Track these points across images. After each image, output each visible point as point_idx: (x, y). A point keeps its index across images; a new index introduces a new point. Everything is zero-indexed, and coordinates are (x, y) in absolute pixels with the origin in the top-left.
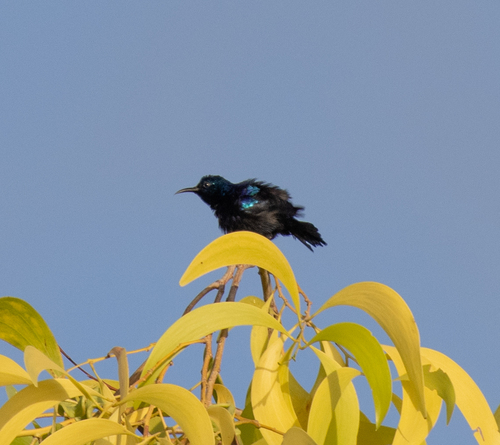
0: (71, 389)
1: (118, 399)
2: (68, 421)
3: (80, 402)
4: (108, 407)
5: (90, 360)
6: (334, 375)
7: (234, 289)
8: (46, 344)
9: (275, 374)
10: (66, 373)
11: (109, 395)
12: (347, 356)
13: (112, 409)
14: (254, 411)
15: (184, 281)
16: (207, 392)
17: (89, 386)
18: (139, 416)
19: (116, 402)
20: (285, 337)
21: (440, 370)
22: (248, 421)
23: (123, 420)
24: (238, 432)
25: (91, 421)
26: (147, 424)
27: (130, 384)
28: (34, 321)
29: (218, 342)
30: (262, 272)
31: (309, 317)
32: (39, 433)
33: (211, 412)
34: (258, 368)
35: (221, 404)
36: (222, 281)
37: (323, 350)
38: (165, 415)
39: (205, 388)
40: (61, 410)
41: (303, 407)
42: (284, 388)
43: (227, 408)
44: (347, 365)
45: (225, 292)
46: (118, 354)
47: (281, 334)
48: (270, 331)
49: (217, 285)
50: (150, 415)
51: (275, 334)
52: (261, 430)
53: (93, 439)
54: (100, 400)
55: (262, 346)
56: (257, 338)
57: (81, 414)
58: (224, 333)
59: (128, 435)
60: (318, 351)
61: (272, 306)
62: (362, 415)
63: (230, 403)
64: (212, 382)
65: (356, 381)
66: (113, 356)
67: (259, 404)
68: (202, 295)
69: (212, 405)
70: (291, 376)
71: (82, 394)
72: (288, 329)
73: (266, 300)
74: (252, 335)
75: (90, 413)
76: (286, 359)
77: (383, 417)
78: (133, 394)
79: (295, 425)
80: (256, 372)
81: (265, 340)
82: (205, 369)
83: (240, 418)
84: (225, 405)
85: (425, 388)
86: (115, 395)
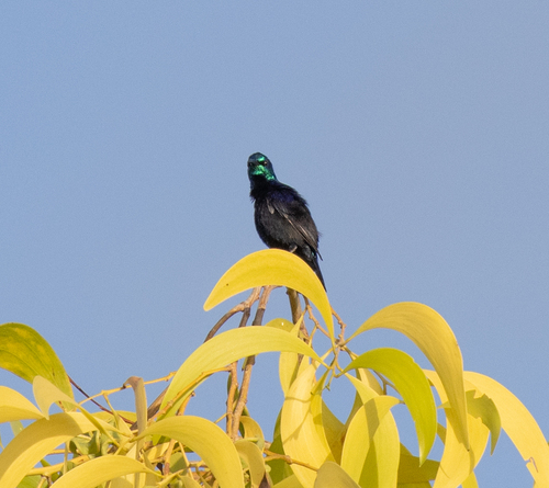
0: (86, 425)
1: (136, 434)
2: (80, 458)
3: (94, 438)
4: (124, 443)
5: (103, 392)
6: (371, 404)
7: (260, 312)
8: (54, 373)
9: (307, 405)
10: (79, 405)
11: (125, 428)
12: (385, 383)
13: (129, 445)
14: (285, 447)
15: (208, 306)
16: (233, 425)
17: (104, 420)
18: (159, 452)
19: (133, 437)
20: (318, 364)
21: (485, 397)
22: (278, 457)
23: (142, 457)
24: (268, 469)
25: (106, 458)
26: (167, 461)
27: (149, 417)
28: (41, 349)
29: (244, 369)
30: (290, 292)
31: (343, 341)
32: (48, 471)
33: (239, 448)
34: (287, 398)
35: (249, 438)
36: (247, 302)
37: (359, 377)
38: (188, 450)
39: (230, 421)
40: (73, 447)
41: (336, 440)
42: (316, 421)
43: (256, 442)
44: (385, 394)
45: (251, 315)
46: (135, 385)
47: (312, 361)
48: (300, 357)
49: (242, 307)
50: (171, 450)
51: (306, 360)
52: (293, 466)
53: (108, 479)
54: (115, 435)
55: (292, 373)
56: (286, 365)
57: (95, 451)
58: (250, 360)
59: (147, 473)
60: (353, 379)
61: (301, 329)
62: (402, 448)
63: (259, 437)
64: (238, 414)
65: (394, 410)
66: (129, 386)
67: (290, 438)
68: (226, 318)
69: (238, 439)
70: (324, 407)
71: (95, 429)
72: (321, 355)
73: (295, 322)
74: (280, 362)
75: (105, 449)
76: (319, 388)
77: (427, 451)
78: (151, 428)
79: (328, 459)
80: (286, 402)
81: (294, 366)
82: (231, 399)
83: (269, 453)
84: (253, 439)
85: (468, 415)
86: (131, 429)
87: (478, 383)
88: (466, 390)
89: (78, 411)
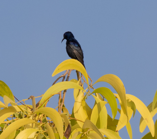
0: (18, 110)
1: (32, 112)
2: (17, 119)
3: (20, 113)
4: (29, 114)
5: (23, 100)
6: (99, 103)
7: (68, 77)
8: (10, 94)
9: (81, 103)
10: (16, 104)
11: (29, 110)
12: (104, 98)
13: (30, 115)
14: (74, 115)
15: (53, 75)
16: (60, 110)
17: (23, 108)
18: (39, 117)
19: (31, 113)
20: (84, 92)
21: (132, 101)
22: (73, 118)
23: (34, 118)
24: (70, 122)
25: (24, 119)
26: (41, 120)
27: (36, 107)
28: (6, 88)
29: (63, 94)
30: (77, 71)
31: (92, 85)
32: (7, 122)
33: (62, 116)
35: (64, 113)
36: (64, 74)
37: (96, 96)
38: (47, 117)
39: (59, 108)
40: (14, 116)
41: (89, 113)
42: (84, 108)
43: (66, 114)
44: (104, 100)
45: (65, 78)
46: (32, 98)
47: (83, 91)
48: (80, 90)
49: (63, 76)
50: (42, 117)
51: (81, 91)
52: (77, 121)
53: (24, 125)
54: (26, 112)
55: (77, 95)
56: (76, 92)
57: (20, 117)
58: (65, 91)
59: (35, 123)
60: (95, 96)
61: (80, 82)
62: (108, 115)
63: (68, 113)
64: (61, 106)
65: (106, 105)
66: (30, 98)
67: (75, 113)
68: (58, 79)
69: (62, 113)
70: (86, 104)
71: (21, 111)
72: (85, 89)
73: (78, 80)
74: (74, 91)
75: (23, 116)
76: (84, 99)
77: (115, 117)
78: (37, 110)
79: (87, 119)
80: (75, 103)
81: (78, 93)
82: (59, 102)
83: (70, 117)
84: (66, 113)
85: (127, 106)
86: (31, 110)
87: (130, 97)
88: (126, 99)
89: (16, 105)
